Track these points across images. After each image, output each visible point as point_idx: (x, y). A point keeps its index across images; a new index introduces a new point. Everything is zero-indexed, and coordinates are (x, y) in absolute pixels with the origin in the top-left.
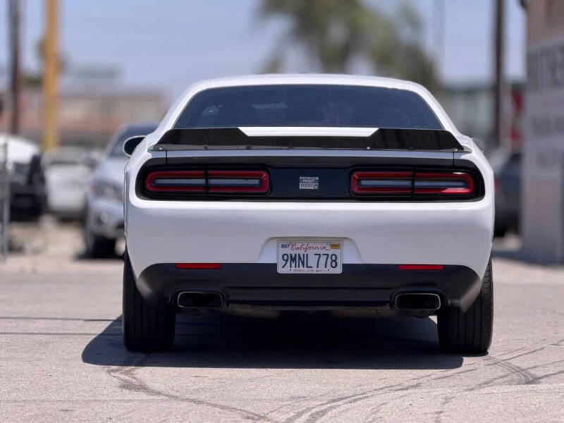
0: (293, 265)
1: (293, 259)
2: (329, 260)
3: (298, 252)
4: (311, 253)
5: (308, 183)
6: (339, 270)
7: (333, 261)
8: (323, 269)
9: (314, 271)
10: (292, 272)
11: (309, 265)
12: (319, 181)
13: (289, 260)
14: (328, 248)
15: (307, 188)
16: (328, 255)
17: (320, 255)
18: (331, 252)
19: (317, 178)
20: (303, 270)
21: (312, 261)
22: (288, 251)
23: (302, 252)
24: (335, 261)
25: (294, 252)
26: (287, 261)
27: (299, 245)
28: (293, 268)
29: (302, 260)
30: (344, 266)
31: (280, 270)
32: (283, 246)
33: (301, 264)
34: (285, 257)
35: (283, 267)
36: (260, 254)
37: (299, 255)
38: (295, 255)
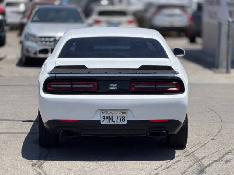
0: (107, 120)
1: (107, 118)
2: (122, 119)
3: (109, 115)
4: (114, 115)
5: (113, 87)
6: (125, 123)
7: (123, 119)
8: (119, 122)
9: (116, 123)
10: (107, 123)
11: (113, 121)
12: (117, 86)
13: (105, 118)
14: (121, 113)
15: (113, 89)
16: (121, 116)
17: (118, 116)
18: (122, 115)
19: (117, 85)
20: (111, 123)
21: (115, 119)
22: (105, 115)
23: (110, 115)
24: (124, 119)
25: (107, 115)
26: (104, 119)
27: (109, 112)
28: (107, 122)
29: (110, 118)
30: (128, 121)
31: (102, 123)
32: (103, 113)
33: (110, 120)
34: (104, 117)
35: (103, 121)
36: (94, 116)
37: (109, 116)
38: (108, 116)
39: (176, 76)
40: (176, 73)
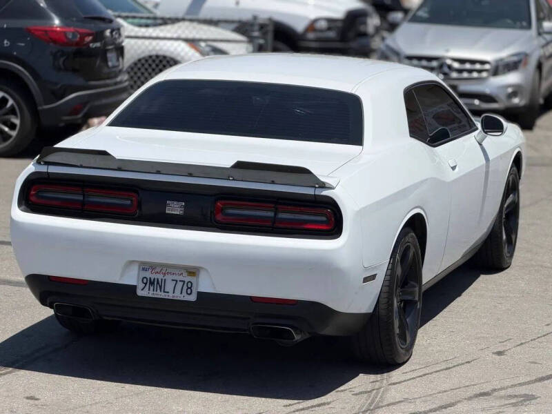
0: (152, 288)
1: (152, 283)
2: (185, 288)
3: (156, 276)
4: (169, 278)
5: (175, 208)
6: (193, 298)
7: (188, 288)
8: (179, 296)
9: (170, 296)
10: (150, 295)
11: (166, 290)
12: (185, 207)
13: (148, 283)
14: (185, 274)
15: (173, 212)
16: (184, 282)
17: (177, 281)
18: (187, 279)
19: (183, 204)
20: (160, 295)
21: (169, 286)
22: (148, 275)
23: (160, 277)
24: (190, 288)
25: (153, 276)
26: (146, 284)
27: (158, 270)
28: (151, 292)
29: (159, 284)
30: (199, 294)
31: (140, 293)
32: (143, 269)
33: (158, 288)
34: (145, 280)
35: (142, 290)
36: (122, 275)
37: (158, 280)
38: (154, 279)
39: (325, 193)
40: (323, 186)
